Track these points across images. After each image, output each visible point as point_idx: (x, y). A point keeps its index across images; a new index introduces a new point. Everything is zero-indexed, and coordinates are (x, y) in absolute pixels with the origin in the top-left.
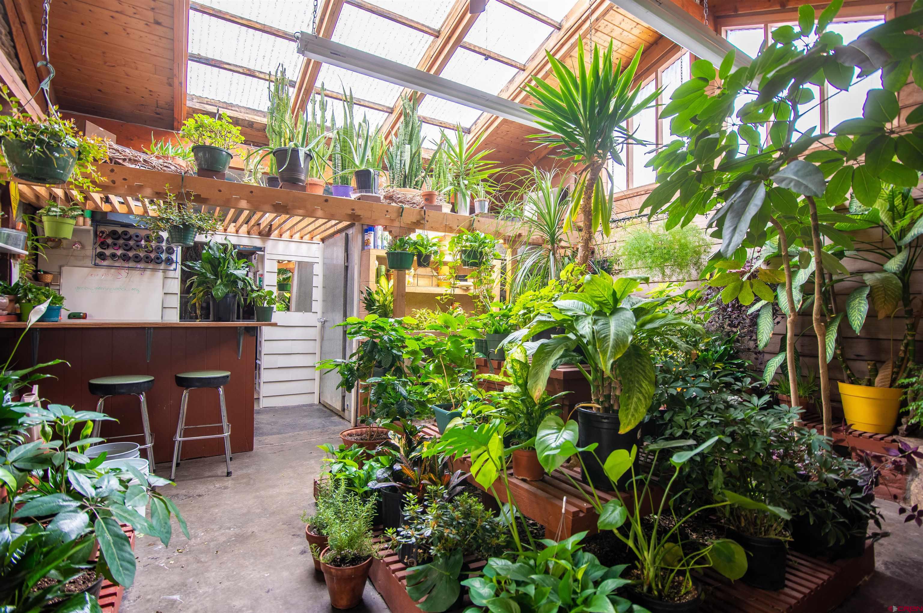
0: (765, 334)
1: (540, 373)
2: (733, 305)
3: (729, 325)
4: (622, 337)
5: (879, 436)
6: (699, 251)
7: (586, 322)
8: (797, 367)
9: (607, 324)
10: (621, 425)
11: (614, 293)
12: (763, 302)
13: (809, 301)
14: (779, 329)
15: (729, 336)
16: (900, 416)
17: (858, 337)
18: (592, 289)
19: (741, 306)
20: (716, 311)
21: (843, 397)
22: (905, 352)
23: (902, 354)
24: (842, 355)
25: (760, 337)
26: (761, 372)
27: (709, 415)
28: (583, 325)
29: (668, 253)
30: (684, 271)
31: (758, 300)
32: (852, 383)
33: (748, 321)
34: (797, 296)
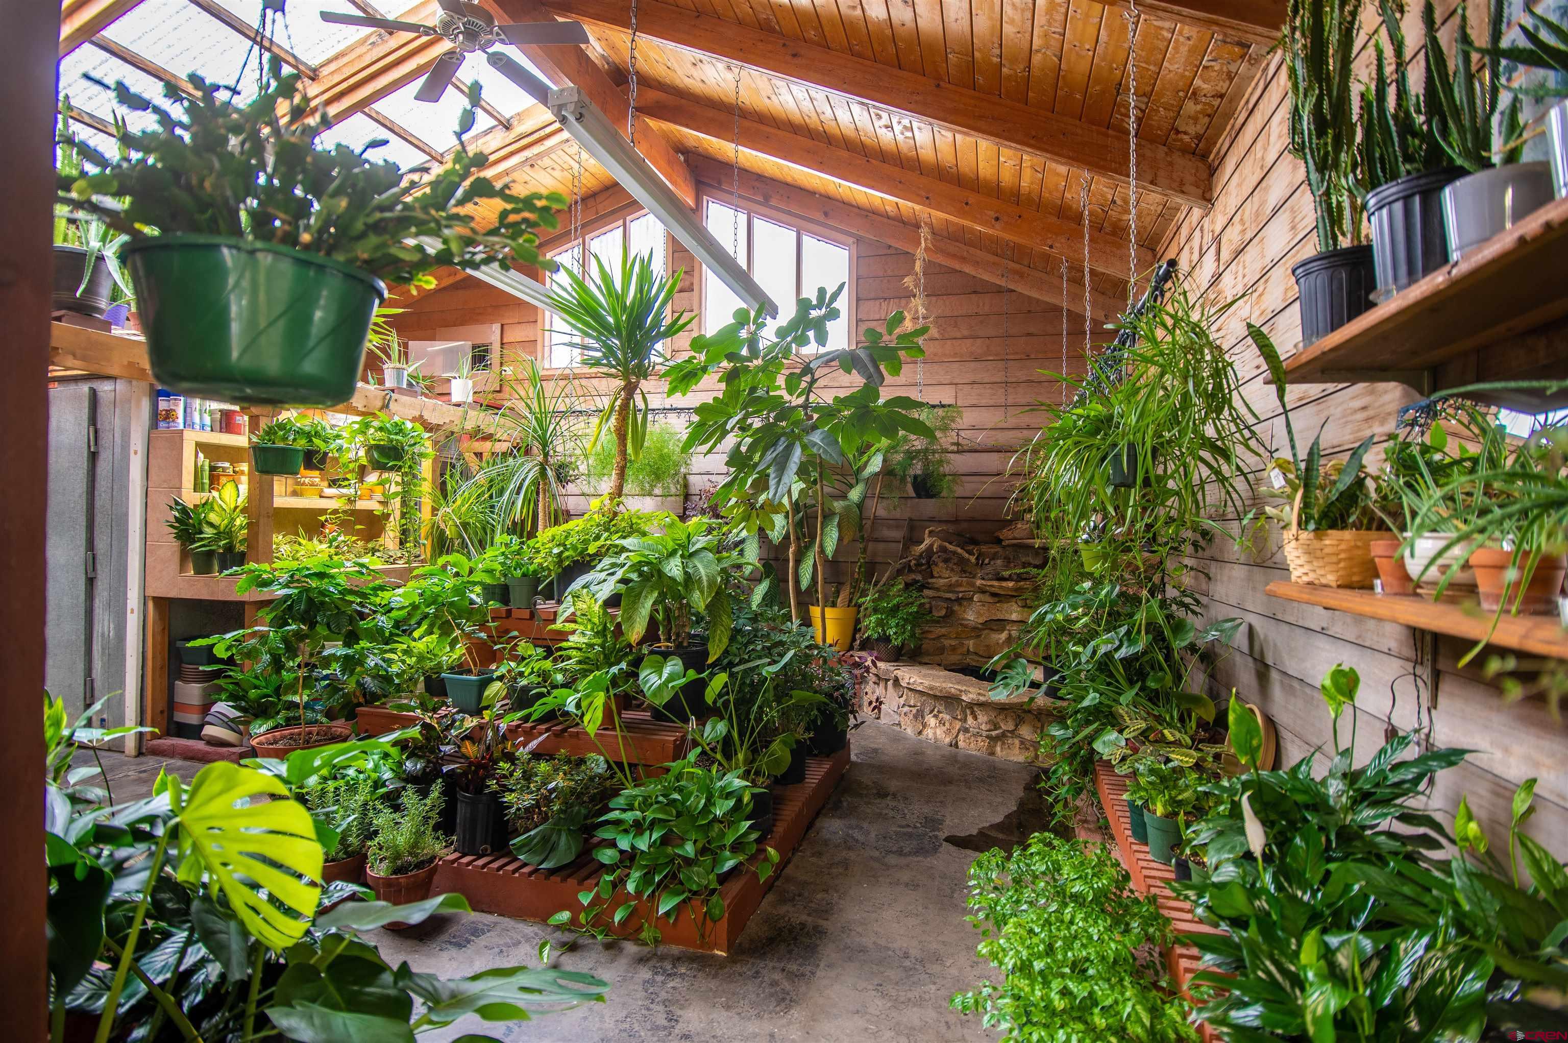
1: (634, 616)
5: (841, 654)
7: (672, 564)
16: (855, 633)
22: (859, 573)
23: (856, 575)
28: (669, 567)
32: (820, 605)
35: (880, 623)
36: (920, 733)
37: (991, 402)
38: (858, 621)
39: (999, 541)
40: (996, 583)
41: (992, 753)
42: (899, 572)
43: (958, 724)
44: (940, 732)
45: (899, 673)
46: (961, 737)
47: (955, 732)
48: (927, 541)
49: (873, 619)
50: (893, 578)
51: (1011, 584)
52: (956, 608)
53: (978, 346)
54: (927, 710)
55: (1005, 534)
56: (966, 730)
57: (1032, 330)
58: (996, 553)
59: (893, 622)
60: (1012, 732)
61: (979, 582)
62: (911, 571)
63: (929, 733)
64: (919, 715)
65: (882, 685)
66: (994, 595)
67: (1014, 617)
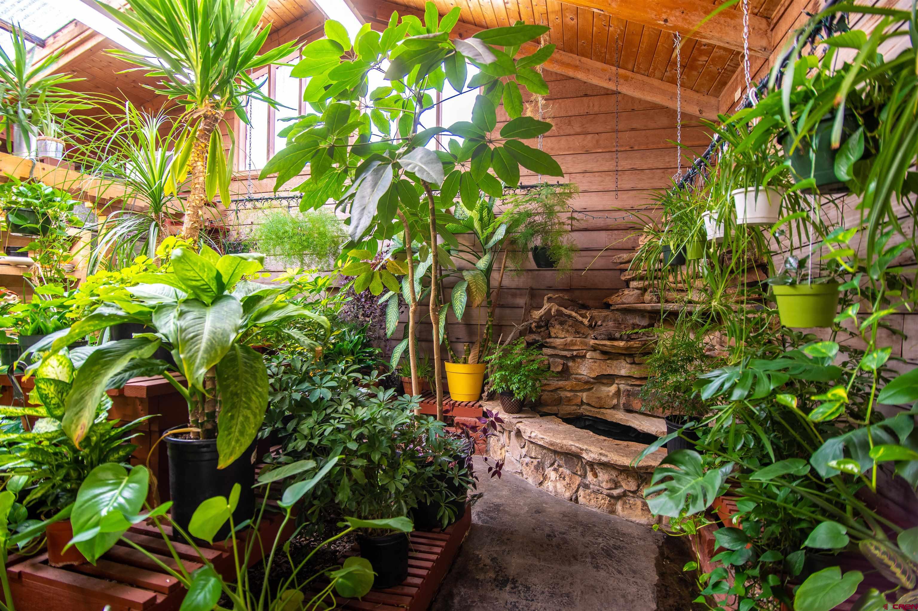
0: (392, 324)
1: (87, 398)
2: (366, 296)
3: (363, 315)
4: (220, 337)
5: (471, 404)
6: (338, 241)
7: (172, 315)
8: (417, 352)
9: (202, 318)
10: (221, 458)
11: (219, 277)
12: (391, 293)
13: (426, 292)
14: (403, 318)
15: (363, 325)
16: (483, 386)
17: (458, 323)
18: (183, 269)
19: (374, 297)
20: (351, 302)
21: (448, 374)
22: (487, 334)
23: (485, 336)
24: (448, 338)
25: (388, 325)
26: (388, 358)
27: (335, 419)
28: (166, 320)
29: (307, 240)
30: (324, 260)
31: (386, 291)
32: (454, 362)
33: (378, 311)
34: (418, 288)
35: (504, 379)
36: (541, 484)
37: (600, 188)
38: (486, 377)
39: (607, 306)
40: (608, 343)
41: (613, 512)
42: (522, 334)
43: (578, 480)
44: (560, 486)
45: (521, 426)
46: (581, 492)
47: (574, 487)
48: (546, 306)
49: (498, 375)
50: (516, 338)
51: (622, 344)
52: (570, 364)
53: (588, 141)
54: (548, 463)
55: (614, 299)
56: (587, 487)
57: (634, 126)
58: (606, 317)
59: (516, 379)
60: (634, 492)
61: (592, 342)
62: (531, 332)
63: (549, 486)
64: (539, 467)
65: (506, 434)
66: (604, 353)
67: (623, 372)
